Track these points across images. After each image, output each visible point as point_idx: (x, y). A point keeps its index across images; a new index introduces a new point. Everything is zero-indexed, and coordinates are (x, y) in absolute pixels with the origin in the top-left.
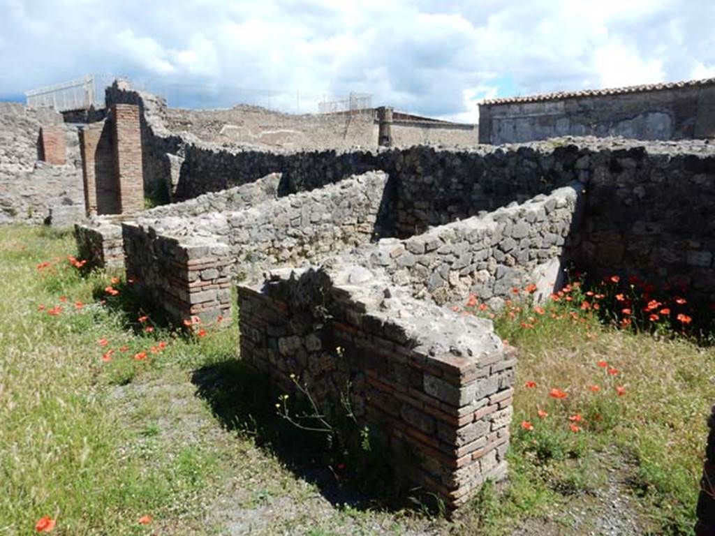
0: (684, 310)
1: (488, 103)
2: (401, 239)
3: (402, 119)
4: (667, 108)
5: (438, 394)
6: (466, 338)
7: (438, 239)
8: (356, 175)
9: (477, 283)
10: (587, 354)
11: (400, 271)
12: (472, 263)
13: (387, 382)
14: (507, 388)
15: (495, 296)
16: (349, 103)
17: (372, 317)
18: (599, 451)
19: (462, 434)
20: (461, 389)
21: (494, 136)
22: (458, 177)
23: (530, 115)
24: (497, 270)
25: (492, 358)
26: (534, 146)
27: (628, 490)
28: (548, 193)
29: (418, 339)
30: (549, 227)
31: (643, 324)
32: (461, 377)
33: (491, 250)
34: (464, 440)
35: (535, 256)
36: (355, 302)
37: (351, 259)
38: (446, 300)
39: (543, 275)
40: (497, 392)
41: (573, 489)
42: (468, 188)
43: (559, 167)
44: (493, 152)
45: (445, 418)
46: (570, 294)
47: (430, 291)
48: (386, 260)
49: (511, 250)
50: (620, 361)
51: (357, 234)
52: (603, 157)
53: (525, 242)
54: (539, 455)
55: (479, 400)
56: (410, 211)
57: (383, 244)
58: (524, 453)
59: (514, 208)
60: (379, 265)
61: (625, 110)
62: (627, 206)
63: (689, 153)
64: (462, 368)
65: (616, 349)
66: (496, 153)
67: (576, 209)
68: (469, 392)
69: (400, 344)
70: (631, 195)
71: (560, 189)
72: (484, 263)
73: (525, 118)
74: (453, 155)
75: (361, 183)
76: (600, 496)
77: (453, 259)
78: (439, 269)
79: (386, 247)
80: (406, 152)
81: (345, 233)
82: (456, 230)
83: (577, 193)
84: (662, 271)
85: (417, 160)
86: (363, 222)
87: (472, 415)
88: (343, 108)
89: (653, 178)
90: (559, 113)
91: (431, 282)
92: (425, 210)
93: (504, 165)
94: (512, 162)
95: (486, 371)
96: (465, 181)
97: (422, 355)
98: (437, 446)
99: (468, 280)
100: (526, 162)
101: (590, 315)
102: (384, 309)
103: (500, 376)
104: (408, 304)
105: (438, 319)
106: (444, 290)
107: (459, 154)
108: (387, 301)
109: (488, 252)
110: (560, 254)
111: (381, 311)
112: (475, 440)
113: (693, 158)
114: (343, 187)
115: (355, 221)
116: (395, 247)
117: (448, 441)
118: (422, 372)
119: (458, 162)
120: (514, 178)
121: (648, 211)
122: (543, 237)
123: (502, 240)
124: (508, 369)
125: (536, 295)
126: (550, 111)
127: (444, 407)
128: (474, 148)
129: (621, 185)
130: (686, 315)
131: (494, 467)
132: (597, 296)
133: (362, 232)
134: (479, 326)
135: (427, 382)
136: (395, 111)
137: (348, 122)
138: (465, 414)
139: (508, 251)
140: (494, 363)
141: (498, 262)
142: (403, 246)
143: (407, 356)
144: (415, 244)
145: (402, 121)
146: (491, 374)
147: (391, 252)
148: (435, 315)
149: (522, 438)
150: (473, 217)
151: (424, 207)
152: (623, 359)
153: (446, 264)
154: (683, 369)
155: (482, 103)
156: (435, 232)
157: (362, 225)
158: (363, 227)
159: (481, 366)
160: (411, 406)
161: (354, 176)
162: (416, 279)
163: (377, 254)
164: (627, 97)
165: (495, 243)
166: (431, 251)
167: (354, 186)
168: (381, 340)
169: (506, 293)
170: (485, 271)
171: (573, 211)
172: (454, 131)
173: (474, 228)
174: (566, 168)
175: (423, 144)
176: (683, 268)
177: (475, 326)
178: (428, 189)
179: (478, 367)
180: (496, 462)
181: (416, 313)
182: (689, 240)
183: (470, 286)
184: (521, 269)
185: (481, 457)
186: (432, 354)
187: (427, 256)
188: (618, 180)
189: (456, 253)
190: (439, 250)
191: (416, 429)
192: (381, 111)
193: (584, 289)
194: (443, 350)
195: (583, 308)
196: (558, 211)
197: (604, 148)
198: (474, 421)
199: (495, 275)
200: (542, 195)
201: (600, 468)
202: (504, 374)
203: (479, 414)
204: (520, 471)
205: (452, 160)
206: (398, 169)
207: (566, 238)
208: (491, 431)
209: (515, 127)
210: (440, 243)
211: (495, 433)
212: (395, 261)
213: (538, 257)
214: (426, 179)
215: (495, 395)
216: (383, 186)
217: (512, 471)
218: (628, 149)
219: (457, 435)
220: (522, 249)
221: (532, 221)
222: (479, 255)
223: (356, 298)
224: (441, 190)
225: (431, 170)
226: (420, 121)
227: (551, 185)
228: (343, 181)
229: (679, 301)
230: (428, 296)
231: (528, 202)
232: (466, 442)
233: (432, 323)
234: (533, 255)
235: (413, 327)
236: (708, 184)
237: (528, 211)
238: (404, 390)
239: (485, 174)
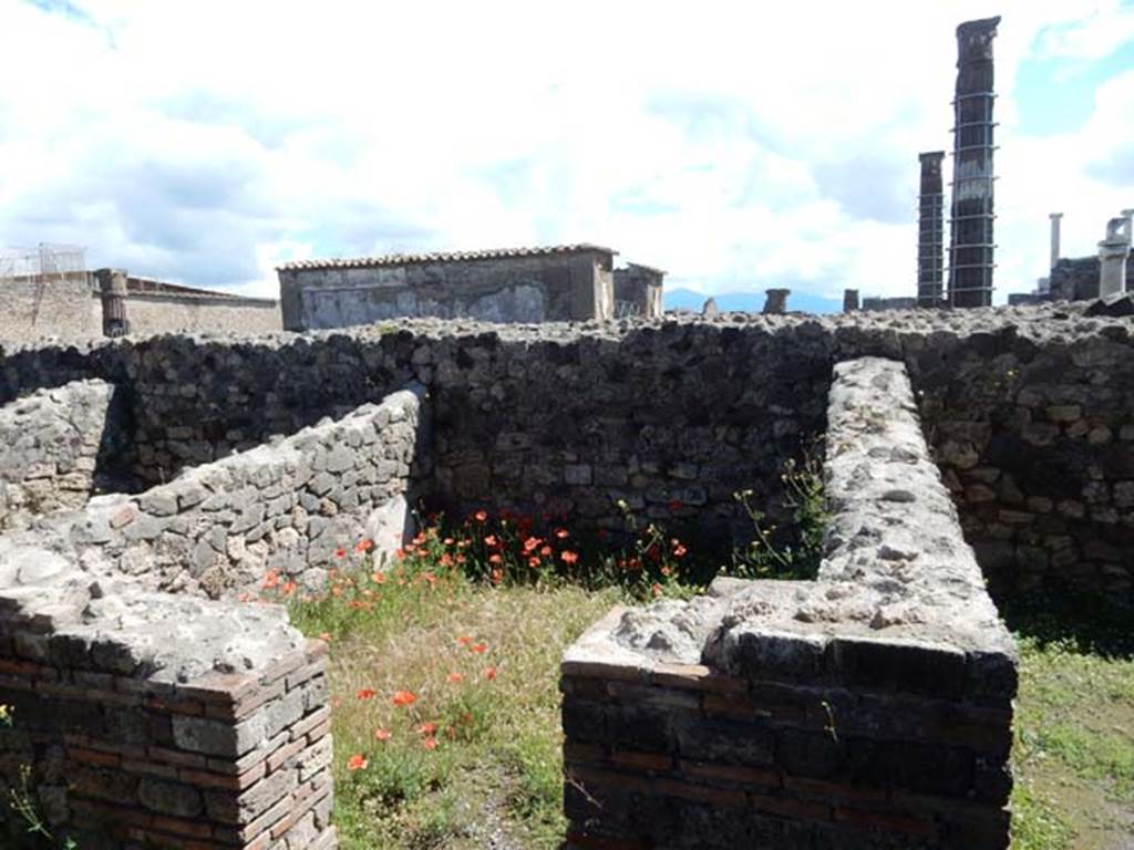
0: (568, 545)
1: (291, 267)
2: (131, 493)
3: (143, 289)
4: (536, 279)
5: (200, 745)
6: (242, 641)
7: (201, 488)
8: (48, 388)
9: (278, 551)
10: (451, 630)
11: (134, 549)
12: (266, 518)
13: (106, 748)
14: (318, 707)
15: (311, 567)
16: (38, 260)
17: (66, 637)
18: (471, 769)
19: (248, 802)
20: (237, 727)
21: (307, 317)
22: (239, 384)
23: (359, 286)
24: (309, 526)
25: (286, 665)
26: (353, 332)
27: (510, 814)
28: (377, 401)
29: (156, 660)
30: (383, 451)
31: (521, 573)
32: (235, 707)
33: (295, 495)
34: (252, 811)
35: (368, 496)
36: (31, 615)
37: (29, 540)
38: (225, 586)
39: (384, 523)
40: (303, 718)
41: (436, 836)
42: (257, 401)
43: (390, 363)
44: (292, 343)
45: (216, 782)
46: (424, 546)
47: (193, 575)
48: (102, 533)
49: (330, 490)
50: (494, 631)
51: (58, 493)
52: (447, 347)
53: (351, 476)
54: (386, 800)
55: (272, 738)
56: (160, 444)
57: (96, 506)
58: (361, 803)
59: (327, 427)
60: (87, 544)
61: (485, 282)
62: (486, 413)
63: (549, 339)
64: (235, 691)
65: (489, 615)
66: (295, 344)
67: (420, 421)
68: (253, 729)
69: (123, 674)
70: (489, 397)
71: (395, 395)
72: (287, 516)
73: (352, 290)
74: (226, 348)
75: (59, 402)
76: (475, 834)
77: (232, 517)
78: (208, 536)
79: (102, 510)
80: (143, 347)
81: (31, 494)
82: (231, 469)
83: (420, 399)
84: (540, 497)
85: (164, 359)
86: (68, 472)
87: (263, 764)
88: (28, 269)
89: (511, 373)
90: (400, 283)
91: (195, 560)
92: (186, 441)
93: (310, 362)
94: (322, 357)
95: (279, 688)
96: (252, 390)
97: (166, 685)
98: (208, 835)
99: (262, 547)
100: (343, 357)
101: (453, 573)
102: (91, 620)
103: (304, 692)
104: (137, 602)
105: (191, 619)
106: (221, 570)
107: (236, 348)
108: (95, 605)
109: (292, 499)
110: (404, 489)
111: (86, 623)
112: (272, 806)
113: (553, 345)
114: (21, 412)
115: (52, 471)
116: (119, 509)
117: (226, 820)
118: (168, 715)
119: (236, 360)
120: (328, 381)
121: (512, 418)
122: (376, 466)
123: (313, 477)
124: (315, 677)
125: (377, 555)
126: (386, 280)
127: (212, 764)
128: (260, 338)
129: (475, 385)
130: (571, 551)
131: (313, 840)
132: (461, 544)
133: (70, 489)
134: (263, 618)
135: (180, 728)
136: (130, 276)
137: (38, 295)
138: (250, 768)
139: (324, 494)
140: (290, 673)
141: (310, 513)
142: (135, 505)
143: (140, 693)
144: (157, 500)
145: (148, 293)
146: (287, 691)
147: (112, 518)
148: (188, 612)
149: (356, 782)
150: (263, 446)
151: (186, 435)
152: (498, 628)
153: (220, 526)
154: (572, 625)
155: (282, 267)
156: (193, 477)
157: (67, 476)
158: (68, 481)
159: (269, 680)
160: (155, 779)
161: (42, 390)
162: (165, 559)
163: (83, 525)
164: (486, 263)
165: (302, 483)
166: (190, 507)
167: (43, 408)
168: (88, 676)
169: (328, 559)
170: (290, 529)
171: (416, 424)
172: (241, 309)
173: (261, 463)
174: (400, 364)
175: (174, 333)
176: (562, 489)
177: (257, 619)
178: (189, 406)
179: (264, 685)
180: (316, 831)
181: (153, 617)
182: (563, 452)
183: (266, 556)
184: (348, 519)
185: (287, 830)
186: (183, 679)
187: (183, 517)
188: (470, 377)
189: (236, 507)
190: (203, 505)
191: (171, 817)
192: (104, 276)
193: (442, 535)
194: (201, 669)
195: (443, 564)
196: (394, 426)
197: (447, 334)
198: (268, 774)
199: (307, 533)
200: (369, 404)
201: (475, 792)
202: (309, 687)
203: (274, 761)
204: (358, 834)
205: (226, 358)
206: (132, 374)
207: (410, 465)
208: (301, 782)
209: (338, 304)
210: (205, 493)
211: (308, 784)
212: (122, 533)
213: (373, 497)
214: (184, 390)
215: (301, 723)
216: (105, 406)
217: (345, 838)
218: (477, 335)
219: (238, 806)
220: (346, 488)
221: (357, 444)
222: (276, 506)
223: (32, 608)
224: (213, 406)
225: (194, 375)
226: (180, 294)
227: (382, 389)
228: (19, 400)
229: (561, 535)
230: (193, 584)
231: (349, 417)
232: (257, 813)
233: (181, 628)
234: (364, 495)
235: (145, 641)
236: (575, 378)
237: (348, 428)
238: (139, 753)
239: (282, 377)
